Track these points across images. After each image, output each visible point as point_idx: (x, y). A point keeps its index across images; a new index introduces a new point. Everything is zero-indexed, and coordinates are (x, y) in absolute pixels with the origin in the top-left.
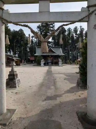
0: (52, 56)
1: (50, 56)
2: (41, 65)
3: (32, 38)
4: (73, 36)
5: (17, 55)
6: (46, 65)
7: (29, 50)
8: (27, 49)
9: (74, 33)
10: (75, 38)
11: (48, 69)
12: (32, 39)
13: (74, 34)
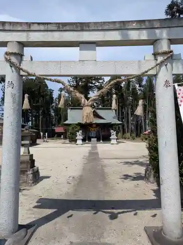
0: (98, 125)
1: (94, 126)
2: (76, 142)
3: (61, 91)
4: (134, 89)
5: (30, 122)
6: (87, 142)
7: (53, 114)
8: (50, 111)
9: (137, 83)
10: (139, 92)
11: (90, 150)
12: (60, 93)
13: (137, 86)
